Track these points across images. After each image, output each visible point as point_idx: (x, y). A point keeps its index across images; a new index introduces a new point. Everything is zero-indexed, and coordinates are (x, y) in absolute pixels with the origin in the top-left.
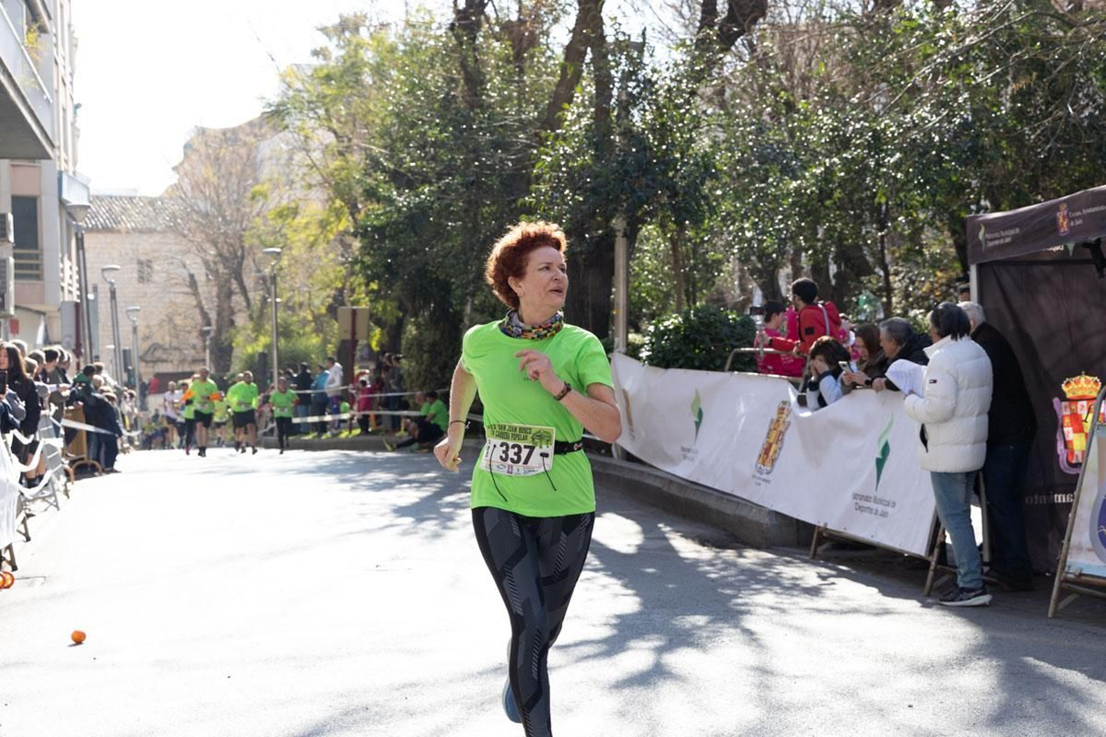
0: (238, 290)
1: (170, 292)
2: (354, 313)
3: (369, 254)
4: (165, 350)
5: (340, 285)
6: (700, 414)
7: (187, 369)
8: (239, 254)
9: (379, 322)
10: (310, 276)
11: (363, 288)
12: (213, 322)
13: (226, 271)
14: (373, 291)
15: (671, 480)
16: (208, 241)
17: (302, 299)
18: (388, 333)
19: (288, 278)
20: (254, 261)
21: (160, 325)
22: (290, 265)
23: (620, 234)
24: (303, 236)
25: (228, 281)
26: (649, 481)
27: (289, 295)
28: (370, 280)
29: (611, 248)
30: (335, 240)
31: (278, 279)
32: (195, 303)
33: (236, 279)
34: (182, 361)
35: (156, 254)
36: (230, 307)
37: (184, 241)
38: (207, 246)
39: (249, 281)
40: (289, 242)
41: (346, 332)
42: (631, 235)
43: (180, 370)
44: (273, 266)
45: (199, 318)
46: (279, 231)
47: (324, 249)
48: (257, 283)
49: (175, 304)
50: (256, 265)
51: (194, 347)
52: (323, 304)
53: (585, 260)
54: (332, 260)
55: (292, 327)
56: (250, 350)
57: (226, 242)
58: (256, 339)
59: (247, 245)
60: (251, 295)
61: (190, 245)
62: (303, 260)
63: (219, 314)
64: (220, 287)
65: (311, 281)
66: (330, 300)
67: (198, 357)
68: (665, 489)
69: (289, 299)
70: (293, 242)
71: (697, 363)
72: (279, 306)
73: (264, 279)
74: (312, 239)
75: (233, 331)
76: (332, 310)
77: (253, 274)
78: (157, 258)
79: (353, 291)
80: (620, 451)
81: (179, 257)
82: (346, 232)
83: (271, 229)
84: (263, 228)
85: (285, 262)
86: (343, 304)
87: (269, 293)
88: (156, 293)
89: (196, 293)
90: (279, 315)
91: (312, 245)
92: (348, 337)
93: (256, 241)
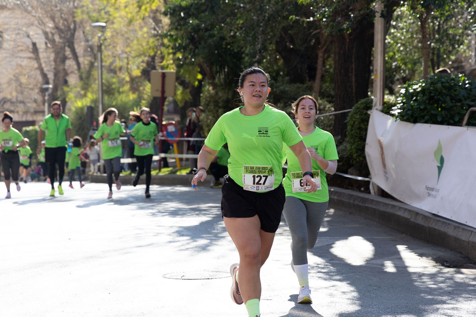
0: (70, 56)
1: (17, 57)
2: (164, 75)
3: (176, 29)
4: (12, 103)
5: (152, 54)
6: (442, 160)
7: (30, 118)
8: (72, 26)
9: (183, 83)
10: (128, 46)
11: (171, 56)
12: (51, 81)
13: (61, 41)
14: (178, 59)
15: (417, 213)
16: (47, 16)
17: (121, 64)
18: (191, 92)
19: (111, 47)
20: (84, 33)
21: (9, 83)
22: (112, 36)
23: (378, 15)
24: (123, 13)
25: (63, 49)
26: (400, 213)
27: (111, 60)
28: (177, 49)
29: (372, 25)
30: (149, 16)
31: (103, 47)
32: (36, 65)
33: (69, 46)
34: (26, 113)
35: (6, 27)
36: (64, 69)
37: (29, 16)
38: (46, 20)
39: (80, 48)
40: (111, 18)
41: (157, 90)
42: (388, 16)
43: (24, 119)
44: (99, 37)
45: (40, 78)
46: (104, 9)
47: (140, 24)
48: (85, 50)
49: (21, 66)
50: (85, 36)
51: (35, 101)
52: (138, 68)
53: (350, 35)
54: (147, 32)
55: (114, 86)
56: (79, 104)
57: (62, 17)
58: (85, 95)
59: (78, 19)
60: (81, 60)
61: (33, 19)
62: (123, 32)
63: (56, 75)
64: (57, 53)
65: (128, 50)
66: (144, 65)
67: (38, 109)
68: (412, 220)
69: (111, 64)
70: (115, 18)
71: (439, 119)
72: (103, 69)
73: (91, 47)
74: (129, 16)
75: (66, 89)
76: (146, 74)
77: (83, 43)
78: (7, 29)
79: (163, 58)
80: (376, 189)
81: (24, 29)
82: (157, 11)
83: (97, 7)
84: (91, 6)
85: (108, 34)
86: (154, 68)
87: (95, 58)
88: (6, 57)
89: (37, 58)
90: (104, 76)
91: (130, 22)
92: (159, 94)
93: (85, 17)
